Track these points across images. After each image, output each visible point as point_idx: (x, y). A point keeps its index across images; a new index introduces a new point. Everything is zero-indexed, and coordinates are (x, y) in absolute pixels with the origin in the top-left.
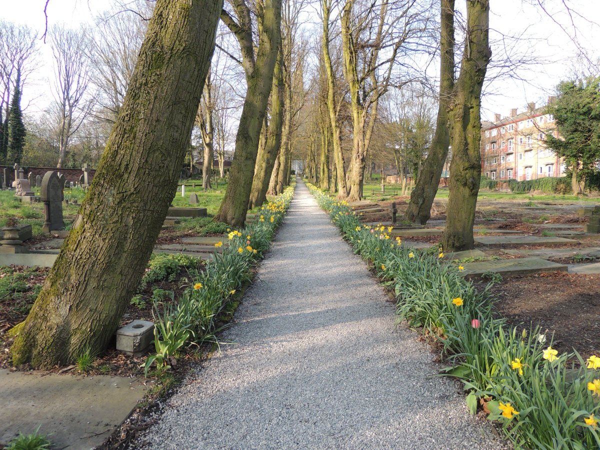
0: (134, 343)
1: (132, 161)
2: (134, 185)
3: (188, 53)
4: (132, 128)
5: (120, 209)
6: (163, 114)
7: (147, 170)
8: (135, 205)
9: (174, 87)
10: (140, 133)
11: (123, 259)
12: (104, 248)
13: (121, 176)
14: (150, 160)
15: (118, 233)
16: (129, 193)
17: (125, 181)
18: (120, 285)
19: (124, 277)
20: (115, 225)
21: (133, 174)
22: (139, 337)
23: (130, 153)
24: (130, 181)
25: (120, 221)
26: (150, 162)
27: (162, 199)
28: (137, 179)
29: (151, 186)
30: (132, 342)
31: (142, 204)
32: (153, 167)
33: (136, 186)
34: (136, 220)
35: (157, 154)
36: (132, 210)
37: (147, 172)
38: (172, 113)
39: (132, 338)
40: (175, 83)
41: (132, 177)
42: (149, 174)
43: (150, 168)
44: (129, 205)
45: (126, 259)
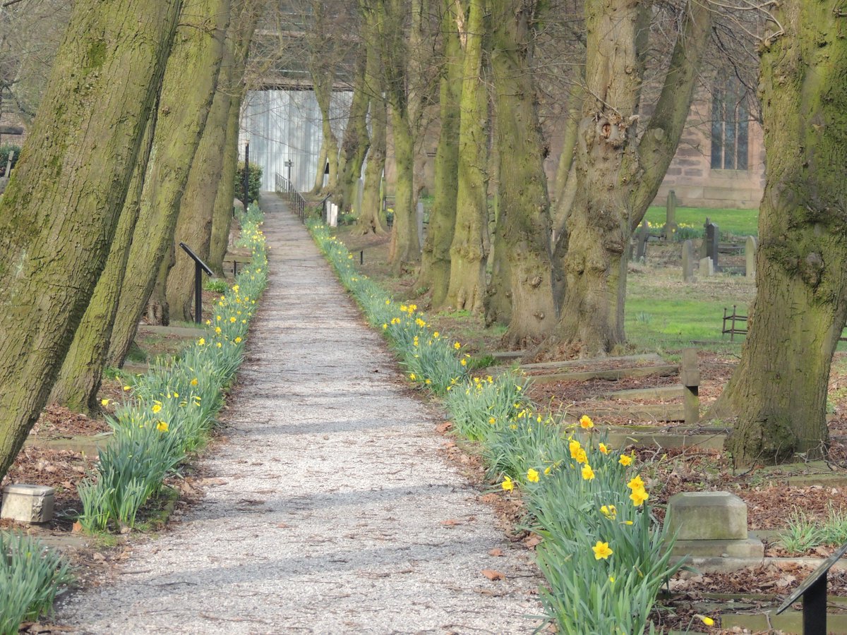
0: (33, 506)
1: (54, 208)
2: (56, 247)
3: (142, 41)
4: (56, 159)
5: (34, 283)
6: (103, 137)
7: (77, 224)
8: (56, 277)
9: (120, 96)
10: (68, 167)
11: (30, 362)
12: (7, 344)
13: (37, 233)
14: (81, 209)
15: (29, 320)
16: (49, 259)
17: (44, 240)
18: (23, 405)
19: (29, 393)
20: (26, 307)
21: (56, 230)
22: (41, 499)
23: (53, 198)
24: (51, 241)
25: (32, 301)
26: (80, 212)
27: (91, 271)
28: (61, 238)
29: (80, 250)
30: (31, 505)
31: (66, 276)
32: (85, 219)
33: (59, 248)
34: (55, 302)
35: (91, 198)
36: (51, 286)
37: (76, 228)
38: (116, 134)
39: (29, 499)
40: (123, 89)
41: (54, 236)
42: (78, 231)
43: (80, 221)
44: (47, 278)
45: (35, 364)
